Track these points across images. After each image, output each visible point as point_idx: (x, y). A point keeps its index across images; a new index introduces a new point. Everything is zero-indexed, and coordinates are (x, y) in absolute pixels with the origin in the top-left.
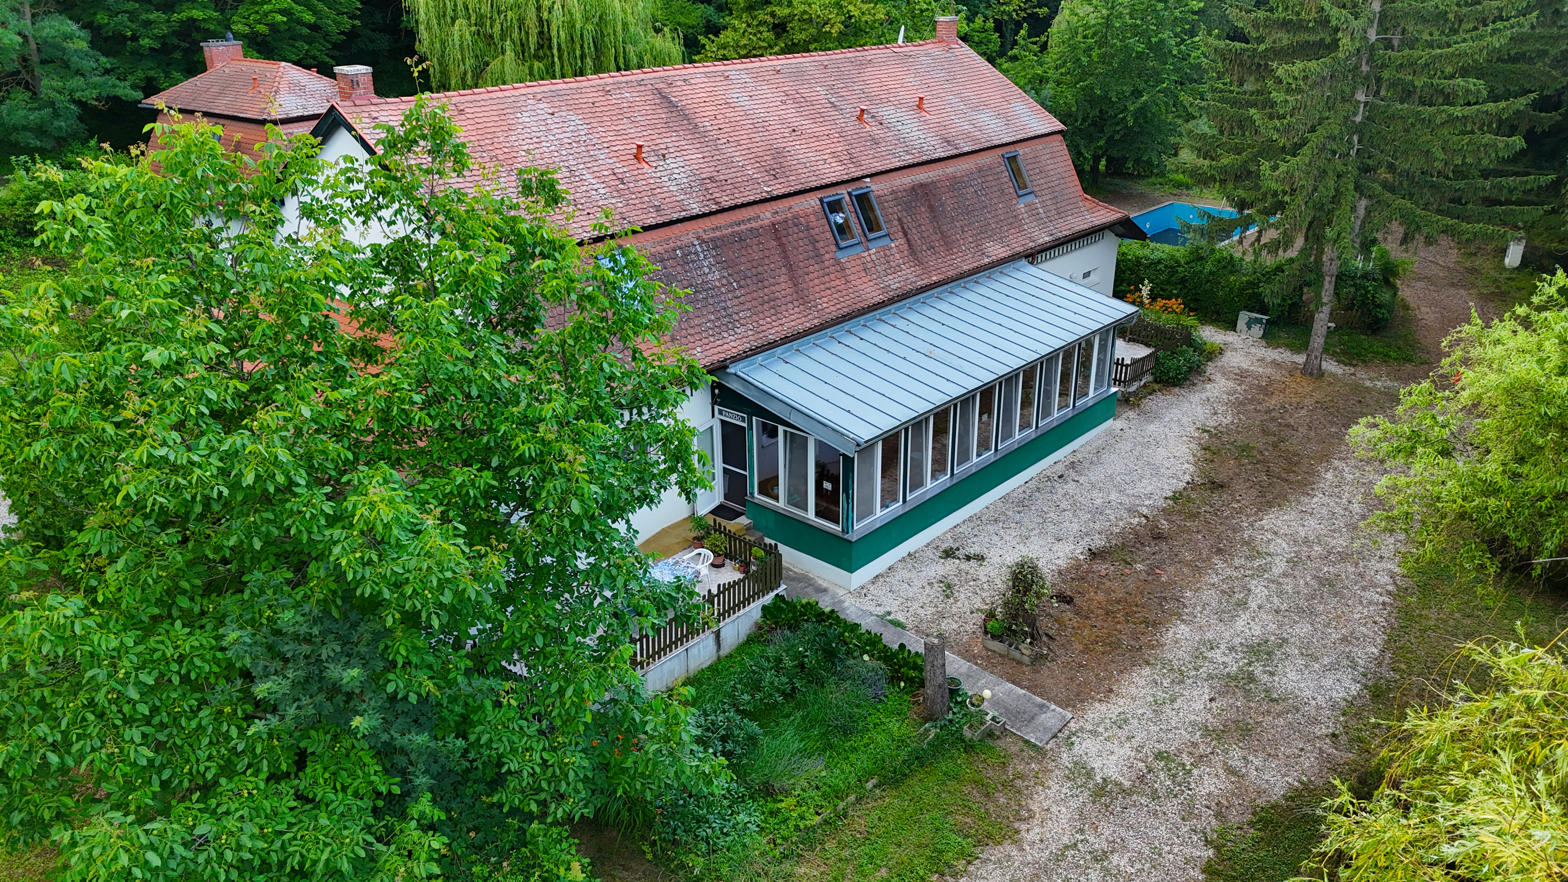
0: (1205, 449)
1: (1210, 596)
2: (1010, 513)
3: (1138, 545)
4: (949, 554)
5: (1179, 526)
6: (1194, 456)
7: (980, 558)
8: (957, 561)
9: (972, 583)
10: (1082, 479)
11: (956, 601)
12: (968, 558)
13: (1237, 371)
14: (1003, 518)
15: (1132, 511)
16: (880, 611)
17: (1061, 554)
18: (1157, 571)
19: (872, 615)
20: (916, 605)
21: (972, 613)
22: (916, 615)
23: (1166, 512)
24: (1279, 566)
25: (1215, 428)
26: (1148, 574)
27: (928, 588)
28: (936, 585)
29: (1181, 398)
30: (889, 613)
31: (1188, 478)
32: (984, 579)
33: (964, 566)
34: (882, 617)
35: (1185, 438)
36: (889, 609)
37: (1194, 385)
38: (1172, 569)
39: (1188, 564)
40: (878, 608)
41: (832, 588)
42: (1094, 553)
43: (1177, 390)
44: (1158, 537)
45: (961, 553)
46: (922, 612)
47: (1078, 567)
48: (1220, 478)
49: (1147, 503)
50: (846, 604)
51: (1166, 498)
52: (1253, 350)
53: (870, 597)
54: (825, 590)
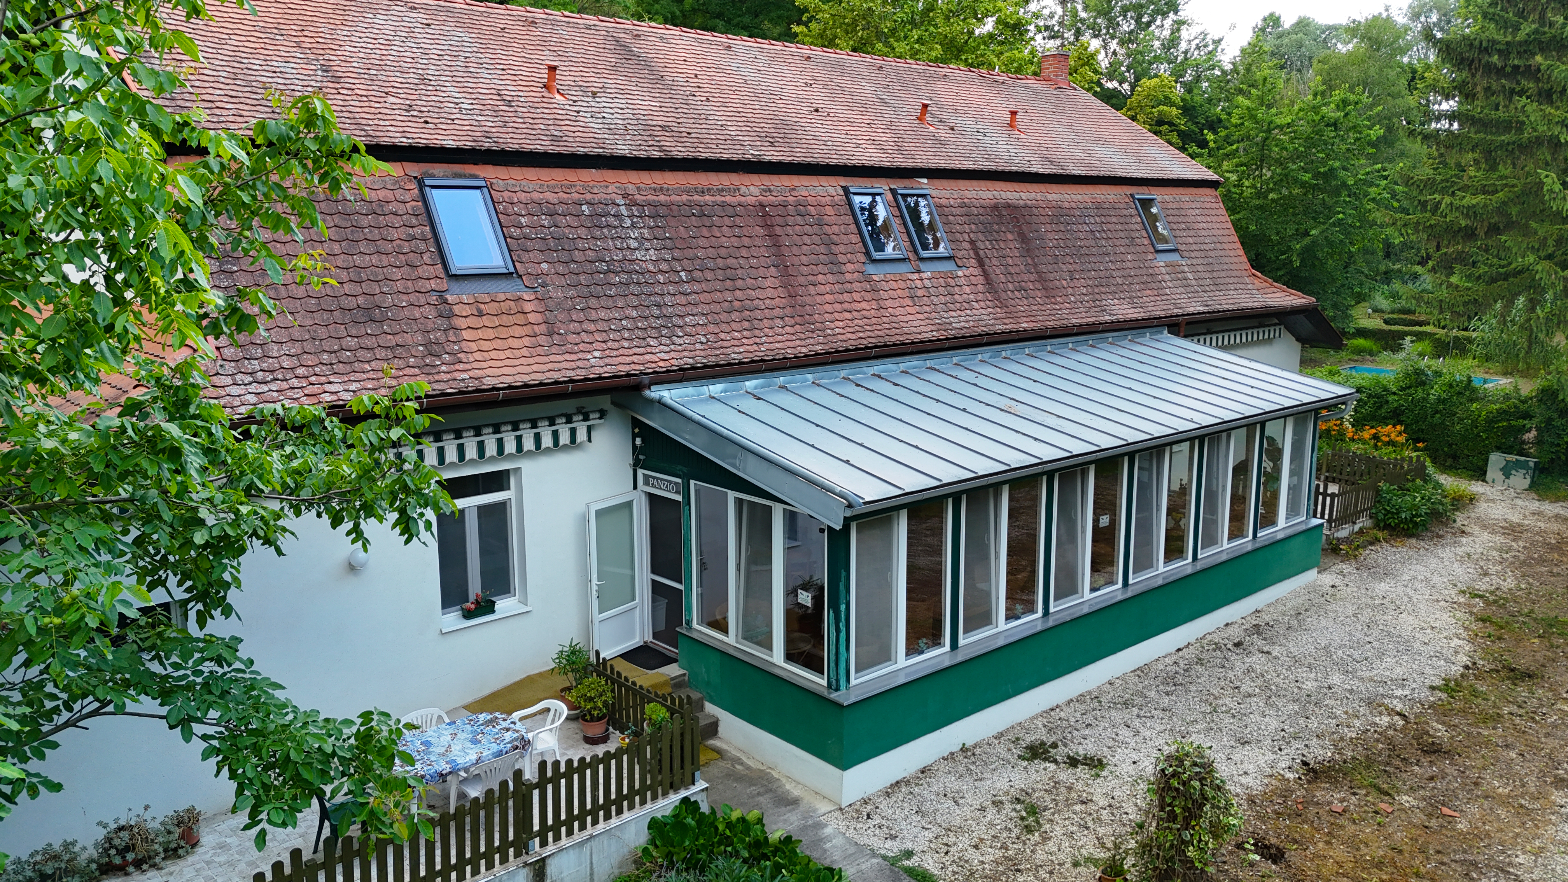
0: (1483, 620)
2: (1152, 694)
3: (1397, 762)
4: (1037, 752)
5: (1469, 734)
6: (1466, 629)
7: (1096, 764)
8: (1052, 766)
9: (1078, 808)
10: (1276, 651)
11: (1045, 839)
12: (1073, 762)
14: (1138, 700)
15: (1374, 704)
16: (892, 848)
17: (1251, 768)
18: (1446, 810)
19: (874, 854)
20: (964, 842)
21: (1076, 864)
22: (961, 861)
23: (1441, 711)
25: (1492, 593)
26: (1430, 816)
27: (991, 811)
28: (1008, 806)
29: (1422, 551)
30: (909, 854)
31: (1464, 659)
32: (1103, 802)
33: (1065, 775)
34: (893, 861)
35: (1443, 603)
36: (909, 846)
37: (1439, 537)
38: (1473, 809)
39: (1504, 801)
40: (889, 844)
41: (808, 798)
42: (1314, 770)
44: (1433, 750)
45: (1060, 753)
46: (975, 857)
47: (1285, 793)
48: (1523, 663)
49: (1399, 692)
50: (828, 831)
51: (1432, 688)
53: (877, 820)
54: (794, 802)
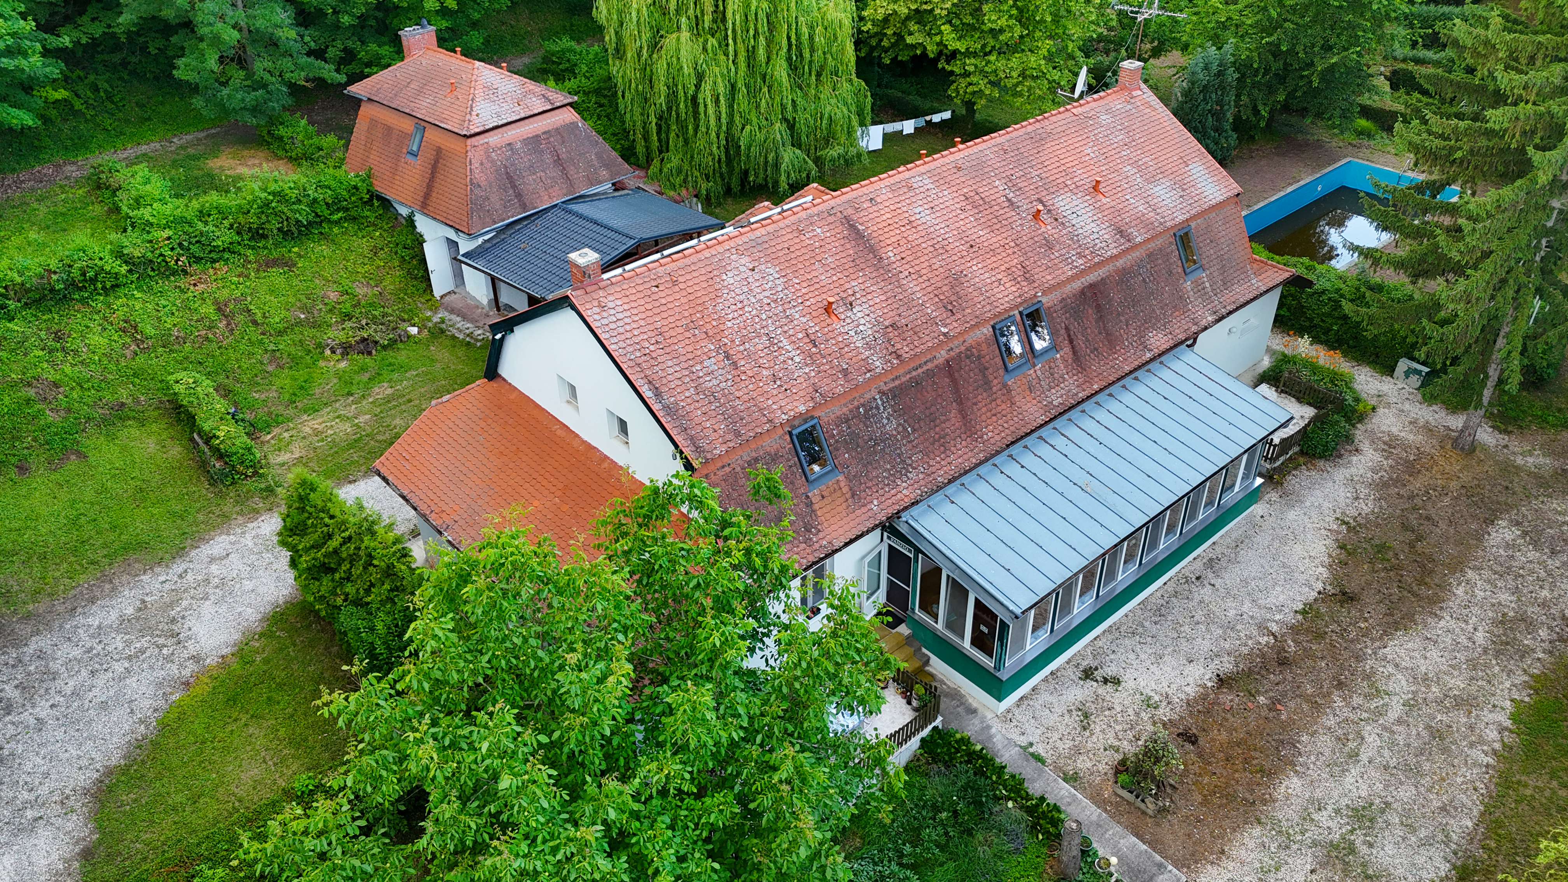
0: (1341, 548)
1: (1325, 742)
2: (1147, 624)
3: (1264, 672)
4: (1088, 674)
5: (1305, 650)
6: (1330, 556)
7: (1116, 681)
8: (1095, 684)
9: (1107, 713)
10: (1218, 582)
11: (1092, 734)
12: (1106, 681)
13: (1386, 439)
14: (1140, 630)
15: (1262, 627)
16: (1023, 741)
17: (1190, 680)
18: (1279, 707)
19: (1016, 745)
20: (1056, 736)
21: (1105, 750)
22: (1055, 748)
23: (1295, 630)
24: (1396, 710)
25: (1355, 519)
26: (1270, 710)
27: (1067, 717)
28: (1074, 713)
29: (1325, 474)
30: (1031, 744)
31: (1319, 586)
32: (1119, 709)
33: (1102, 690)
34: (1024, 748)
35: (1323, 532)
36: (1031, 739)
37: (1340, 456)
38: (1292, 704)
39: (1308, 699)
40: (1022, 738)
41: (981, 709)
42: (1221, 680)
43: (1321, 463)
44: (1284, 662)
45: (1098, 674)
46: (1059, 744)
47: (1204, 697)
48: (1352, 587)
49: (1277, 617)
50: (993, 730)
51: (1296, 612)
52: (1407, 406)
53: (1015, 723)
54: (974, 711)
